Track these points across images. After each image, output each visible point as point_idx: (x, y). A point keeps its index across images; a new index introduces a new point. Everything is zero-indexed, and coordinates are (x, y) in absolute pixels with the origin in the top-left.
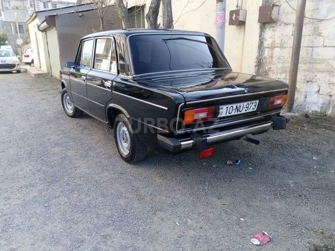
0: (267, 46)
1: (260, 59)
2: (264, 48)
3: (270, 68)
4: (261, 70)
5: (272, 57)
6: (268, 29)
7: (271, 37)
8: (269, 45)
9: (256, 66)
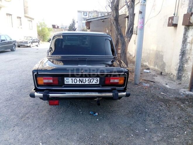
0: (189, 42)
1: (184, 50)
2: (187, 43)
3: (189, 57)
4: (184, 58)
5: (191, 50)
6: (190, 29)
7: (191, 36)
8: (190, 41)
9: (180, 55)
